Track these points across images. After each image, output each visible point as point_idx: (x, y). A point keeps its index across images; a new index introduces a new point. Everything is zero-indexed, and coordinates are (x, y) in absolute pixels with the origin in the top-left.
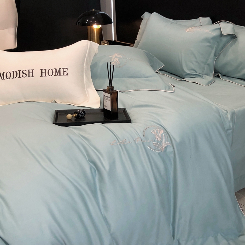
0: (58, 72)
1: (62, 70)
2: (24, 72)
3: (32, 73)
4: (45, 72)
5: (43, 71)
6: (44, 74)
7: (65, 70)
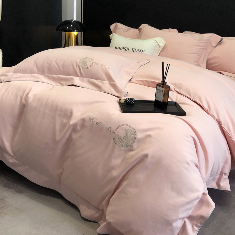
0: (139, 51)
1: (141, 51)
2: (125, 48)
3: (128, 49)
4: (134, 50)
5: (133, 49)
6: (133, 51)
7: (143, 51)
